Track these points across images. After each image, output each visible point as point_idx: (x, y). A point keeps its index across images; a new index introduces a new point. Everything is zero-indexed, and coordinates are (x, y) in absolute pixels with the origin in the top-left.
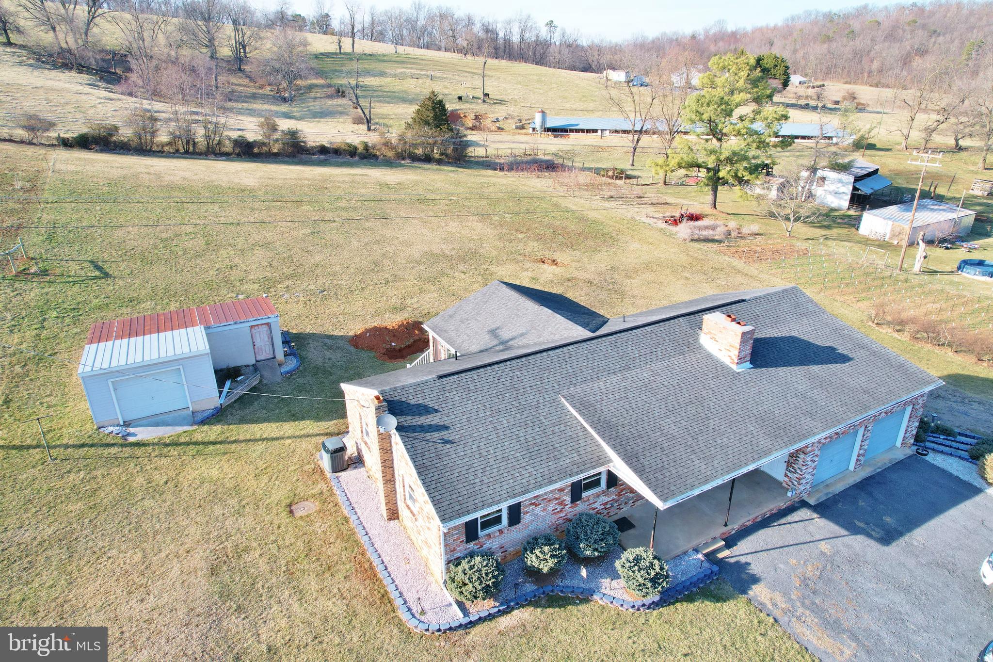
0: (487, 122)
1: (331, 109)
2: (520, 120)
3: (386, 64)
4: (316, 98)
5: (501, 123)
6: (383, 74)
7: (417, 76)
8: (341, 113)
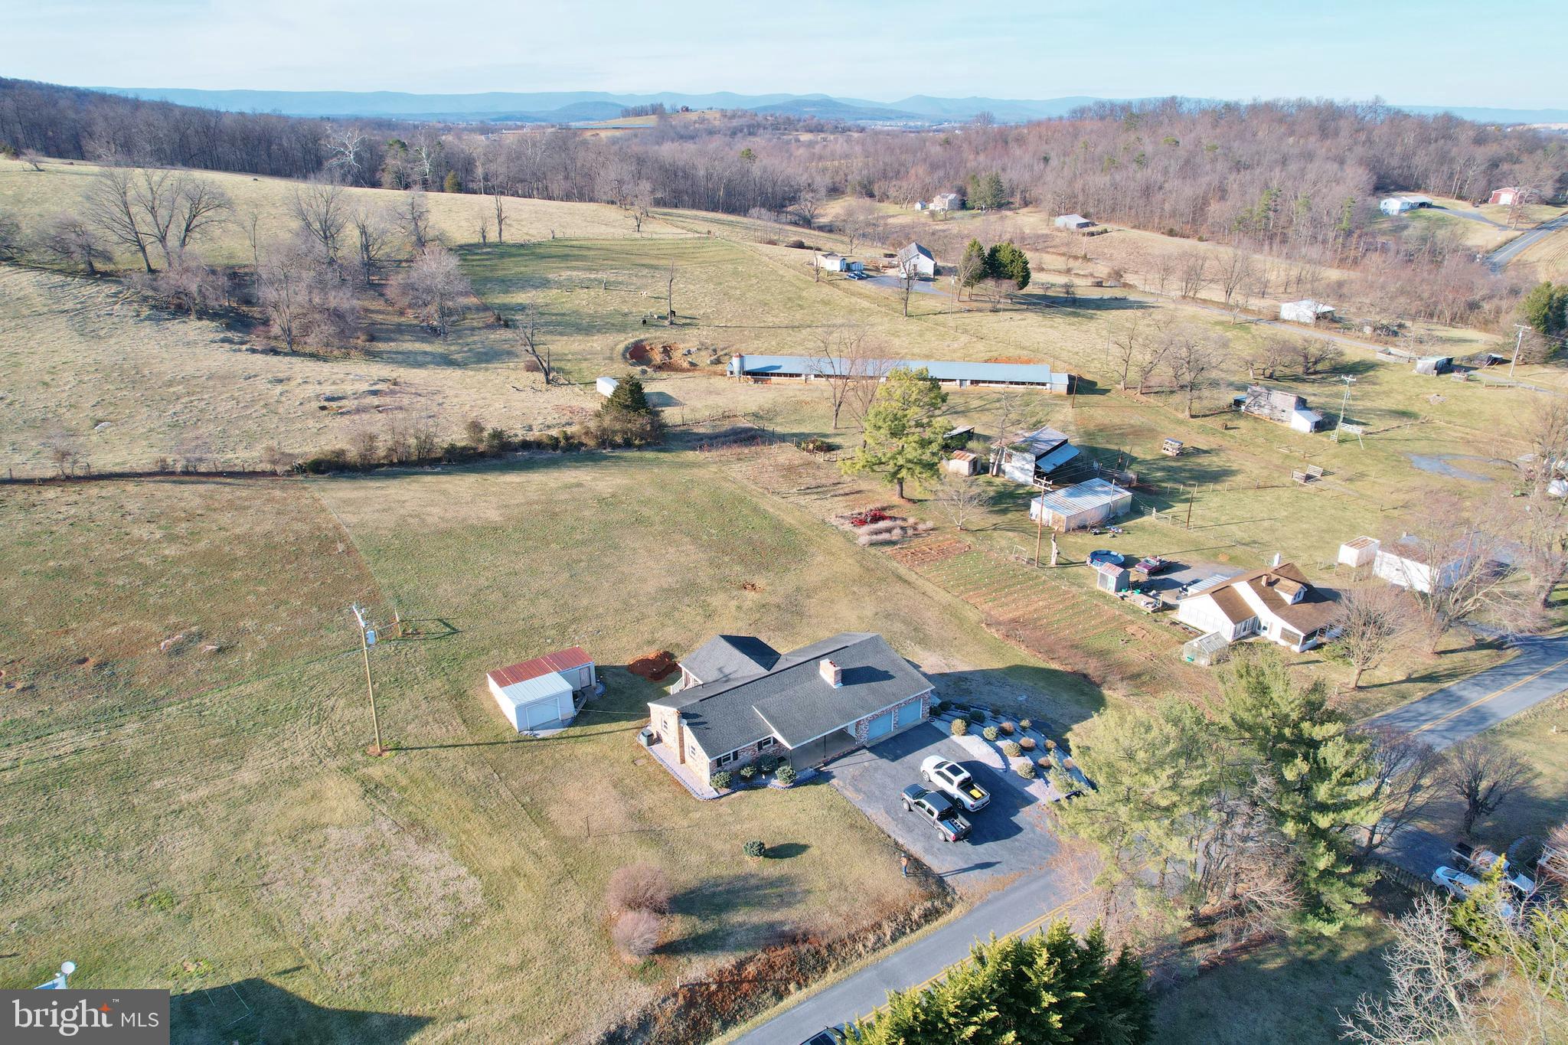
0: (677, 356)
1: (497, 347)
2: (715, 351)
3: (544, 264)
4: (473, 329)
5: (694, 356)
6: (545, 284)
7: (587, 284)
8: (510, 354)
